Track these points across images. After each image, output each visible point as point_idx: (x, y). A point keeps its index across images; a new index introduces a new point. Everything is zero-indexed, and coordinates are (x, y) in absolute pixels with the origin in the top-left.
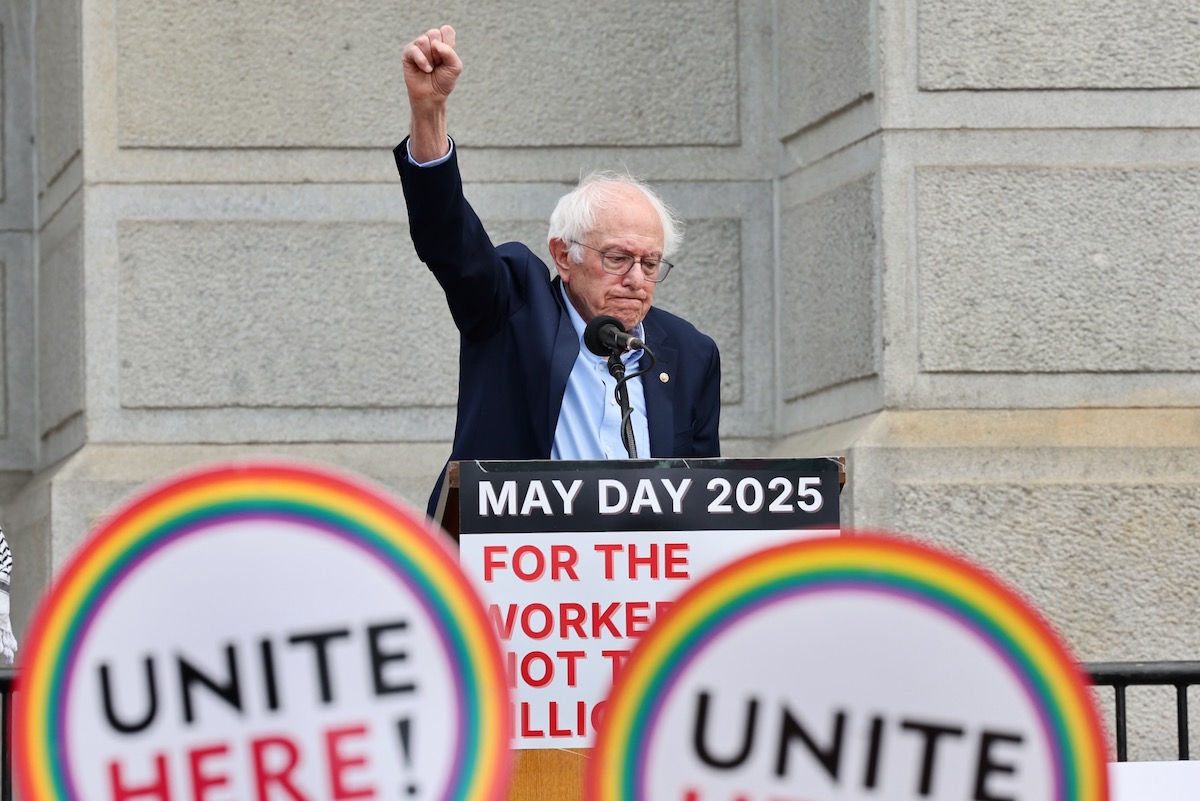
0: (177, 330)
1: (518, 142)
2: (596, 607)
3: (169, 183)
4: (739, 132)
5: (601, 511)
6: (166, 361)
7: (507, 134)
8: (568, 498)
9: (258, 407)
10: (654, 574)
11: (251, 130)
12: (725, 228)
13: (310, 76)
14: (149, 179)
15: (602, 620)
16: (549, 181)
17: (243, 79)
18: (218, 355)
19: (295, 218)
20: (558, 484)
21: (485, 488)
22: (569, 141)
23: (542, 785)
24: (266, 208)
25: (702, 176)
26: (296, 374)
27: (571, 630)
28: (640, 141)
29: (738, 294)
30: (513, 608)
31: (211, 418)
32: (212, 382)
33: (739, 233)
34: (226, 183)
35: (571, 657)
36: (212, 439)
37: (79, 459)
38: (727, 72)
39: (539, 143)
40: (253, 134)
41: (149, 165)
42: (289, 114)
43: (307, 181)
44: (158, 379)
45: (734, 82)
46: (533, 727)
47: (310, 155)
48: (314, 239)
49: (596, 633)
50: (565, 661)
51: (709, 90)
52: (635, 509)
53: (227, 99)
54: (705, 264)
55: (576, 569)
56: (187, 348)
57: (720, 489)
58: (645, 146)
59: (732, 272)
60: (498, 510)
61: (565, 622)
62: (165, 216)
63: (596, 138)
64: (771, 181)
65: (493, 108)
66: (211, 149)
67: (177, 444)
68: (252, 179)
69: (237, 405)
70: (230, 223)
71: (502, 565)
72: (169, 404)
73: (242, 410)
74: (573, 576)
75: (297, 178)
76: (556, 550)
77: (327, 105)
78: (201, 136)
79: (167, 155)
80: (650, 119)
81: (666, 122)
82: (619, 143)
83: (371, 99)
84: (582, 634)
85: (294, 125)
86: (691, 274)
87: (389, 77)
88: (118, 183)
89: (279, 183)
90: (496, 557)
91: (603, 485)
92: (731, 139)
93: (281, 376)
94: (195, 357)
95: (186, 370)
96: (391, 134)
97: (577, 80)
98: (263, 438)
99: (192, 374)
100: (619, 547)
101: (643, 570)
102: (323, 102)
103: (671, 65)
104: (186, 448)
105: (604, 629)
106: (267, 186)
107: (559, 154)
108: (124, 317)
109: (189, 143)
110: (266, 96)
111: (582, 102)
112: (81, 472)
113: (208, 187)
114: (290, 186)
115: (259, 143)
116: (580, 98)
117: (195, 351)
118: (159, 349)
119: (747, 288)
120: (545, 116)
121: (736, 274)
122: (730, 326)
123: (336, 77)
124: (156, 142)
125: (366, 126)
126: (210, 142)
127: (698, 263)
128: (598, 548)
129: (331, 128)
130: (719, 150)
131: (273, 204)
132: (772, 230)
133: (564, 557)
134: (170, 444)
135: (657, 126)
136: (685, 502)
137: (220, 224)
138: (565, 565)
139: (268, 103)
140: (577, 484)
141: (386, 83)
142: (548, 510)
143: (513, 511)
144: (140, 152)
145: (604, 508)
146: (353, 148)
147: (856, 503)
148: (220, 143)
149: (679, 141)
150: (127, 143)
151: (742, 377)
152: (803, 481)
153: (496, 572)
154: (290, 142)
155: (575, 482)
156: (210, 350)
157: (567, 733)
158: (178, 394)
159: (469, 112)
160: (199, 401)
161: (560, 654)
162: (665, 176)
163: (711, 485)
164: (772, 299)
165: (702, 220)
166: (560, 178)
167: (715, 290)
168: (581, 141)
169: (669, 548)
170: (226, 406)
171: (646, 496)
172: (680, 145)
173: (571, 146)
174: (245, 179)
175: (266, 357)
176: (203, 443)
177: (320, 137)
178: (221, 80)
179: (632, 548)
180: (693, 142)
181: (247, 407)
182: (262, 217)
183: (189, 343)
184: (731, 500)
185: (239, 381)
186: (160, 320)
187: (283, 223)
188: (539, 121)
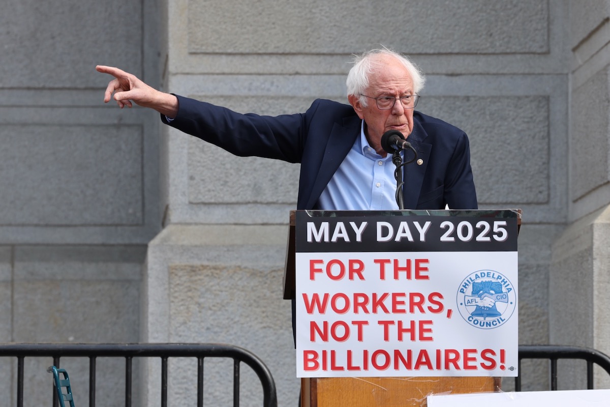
0: (221, 158)
1: (419, 51)
2: (374, 295)
3: (218, 74)
4: (548, 45)
5: (378, 240)
6: (215, 177)
7: (413, 47)
8: (359, 232)
9: (268, 204)
10: (409, 277)
11: (265, 43)
12: (540, 102)
13: (299, 12)
14: (206, 71)
15: (378, 303)
16: (438, 74)
17: (260, 14)
18: (245, 174)
19: (290, 94)
20: (353, 224)
21: (311, 226)
22: (450, 51)
23: (342, 398)
24: (273, 89)
25: (527, 71)
26: (290, 184)
27: (360, 309)
28: (491, 50)
29: (547, 140)
30: (326, 296)
31: (241, 209)
32: (241, 189)
33: (548, 104)
34: (251, 74)
35: (360, 324)
36: (241, 221)
37: (164, 233)
38: (542, 10)
39: (432, 51)
40: (266, 46)
41: (206, 64)
42: (288, 34)
43: (297, 73)
44: (211, 187)
45: (546, 16)
46: (337, 365)
47: (299, 59)
48: (301, 106)
49: (375, 311)
50: (356, 327)
51: (531, 21)
52: (398, 239)
53: (251, 26)
54: (528, 122)
55: (363, 273)
56: (227, 169)
57: (447, 227)
58: (494, 54)
59: (544, 127)
60: (318, 239)
61: (356, 304)
62: (215, 93)
63: (465, 49)
64: (567, 74)
65: (405, 31)
66: (242, 54)
67: (221, 224)
68: (266, 72)
69: (256, 202)
70: (253, 97)
71: (320, 270)
72: (216, 201)
73: (259, 205)
74: (361, 277)
75: (291, 71)
76: (351, 262)
77: (309, 30)
78: (236, 47)
79: (216, 58)
80: (497, 38)
81: (506, 40)
82: (479, 52)
83: (335, 26)
84: (366, 311)
85: (290, 40)
86: (520, 128)
87: (345, 13)
88: (188, 74)
89: (281, 74)
90: (317, 266)
91: (380, 225)
92: (544, 50)
93: (281, 186)
94: (231, 175)
95: (226, 182)
96: (346, 46)
97: (454, 15)
98: (271, 221)
99: (230, 184)
100: (388, 261)
101: (403, 274)
102: (307, 27)
103: (509, 6)
104: (226, 227)
105: (379, 308)
106: (274, 76)
107: (443, 58)
108: (191, 151)
109: (229, 51)
110: (274, 24)
111: (457, 28)
112: (164, 240)
113: (240, 77)
114: (287, 76)
115: (270, 50)
116: (456, 26)
117: (232, 171)
118: (211, 169)
119: (552, 137)
120: (435, 36)
121: (546, 129)
122: (542, 158)
123: (315, 13)
124: (210, 50)
125: (332, 41)
126: (241, 50)
127: (524, 122)
128: (376, 261)
129: (311, 42)
130: (537, 56)
131: (278, 86)
132: (567, 103)
133: (356, 266)
134: (217, 224)
135: (501, 42)
136: (426, 235)
137: (247, 97)
138: (357, 271)
139: (275, 28)
140: (364, 224)
141: (343, 17)
142: (347, 239)
143: (326, 239)
144: (201, 56)
145: (380, 238)
146: (324, 54)
147: (595, 256)
148: (247, 51)
149: (513, 51)
150: (193, 51)
151: (549, 188)
152: (496, 223)
153: (316, 275)
154: (288, 50)
155: (363, 223)
156: (240, 170)
157: (358, 368)
158: (222, 195)
159: (391, 33)
160: (234, 200)
161: (354, 323)
162: (505, 71)
163: (443, 225)
164: (567, 143)
165: (527, 97)
166: (444, 72)
167: (534, 137)
168: (456, 51)
169: (418, 262)
170: (249, 203)
171: (404, 232)
172: (514, 53)
173: (451, 54)
174: (261, 72)
175: (272, 175)
176: (236, 224)
177: (305, 48)
178: (248, 14)
179: (396, 261)
180: (522, 51)
181: (261, 203)
182: (271, 94)
183: (228, 166)
184: (454, 234)
185: (257, 189)
186: (212, 153)
187: (283, 97)
188: (432, 39)
